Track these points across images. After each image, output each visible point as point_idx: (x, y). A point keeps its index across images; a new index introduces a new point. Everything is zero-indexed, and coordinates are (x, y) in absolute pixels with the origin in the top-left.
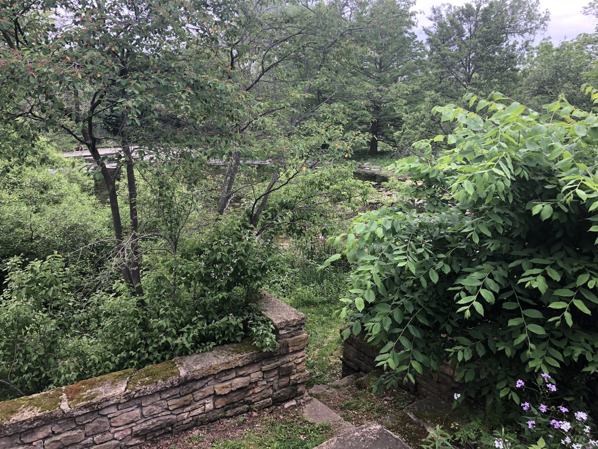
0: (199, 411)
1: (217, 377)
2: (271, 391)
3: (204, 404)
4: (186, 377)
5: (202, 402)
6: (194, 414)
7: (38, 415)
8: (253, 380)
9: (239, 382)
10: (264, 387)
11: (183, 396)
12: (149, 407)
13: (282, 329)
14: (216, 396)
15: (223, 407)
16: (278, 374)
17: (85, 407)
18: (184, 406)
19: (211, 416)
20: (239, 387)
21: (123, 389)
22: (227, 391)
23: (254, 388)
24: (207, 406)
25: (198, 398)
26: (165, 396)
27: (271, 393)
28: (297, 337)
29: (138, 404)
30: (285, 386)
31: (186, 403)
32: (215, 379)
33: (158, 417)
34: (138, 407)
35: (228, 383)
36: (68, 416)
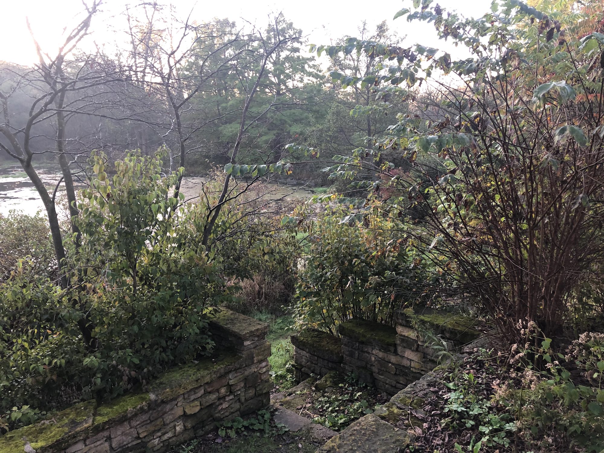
0: (170, 435)
1: (186, 396)
2: (237, 406)
3: (175, 427)
4: (156, 401)
5: (172, 425)
6: (164, 439)
8: (221, 396)
9: (208, 399)
10: (231, 402)
11: (153, 421)
12: (119, 438)
13: (247, 340)
14: (185, 417)
15: (193, 427)
16: (245, 386)
17: (50, 447)
18: (154, 432)
19: (182, 438)
20: (208, 404)
21: (90, 421)
22: (197, 409)
23: (222, 404)
24: (178, 429)
25: (168, 422)
26: (134, 423)
27: (239, 407)
29: (107, 437)
30: (252, 398)
31: (156, 429)
32: (184, 399)
33: (128, 447)
34: (106, 441)
35: (197, 403)
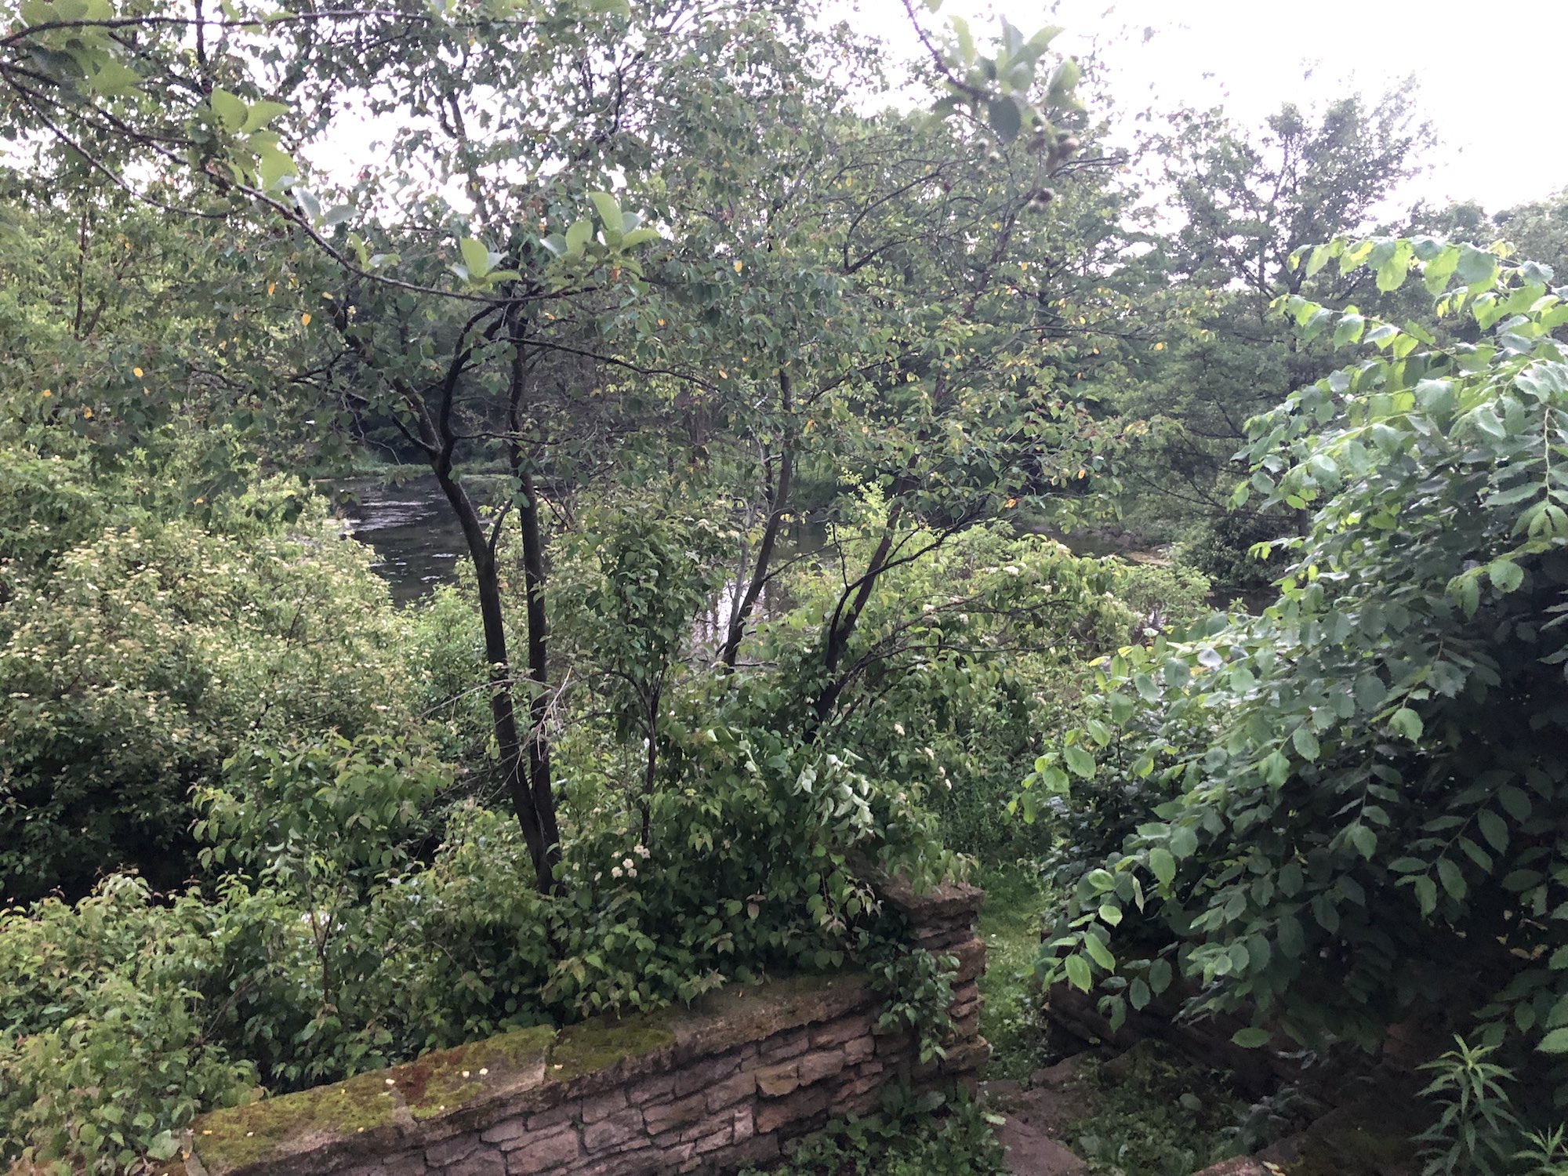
0: (719, 1140)
1: (763, 1049)
3: (732, 1122)
4: (689, 1048)
5: (725, 1116)
6: (705, 1148)
7: (338, 1138)
8: (851, 1060)
9: (817, 1064)
10: (876, 1080)
11: (681, 1098)
12: (601, 1126)
13: (922, 925)
14: (760, 1100)
15: (775, 1130)
17: (451, 1120)
18: (683, 1126)
19: (747, 1153)
20: (817, 1076)
21: (540, 1074)
22: (786, 1088)
23: (851, 1081)
24: (739, 1127)
25: (717, 1106)
26: (639, 1096)
28: (958, 947)
29: (574, 1118)
30: (928, 1079)
31: (688, 1118)
32: (759, 1054)
33: (621, 1152)
34: (573, 1126)
35: (790, 1067)
36: (409, 1143)
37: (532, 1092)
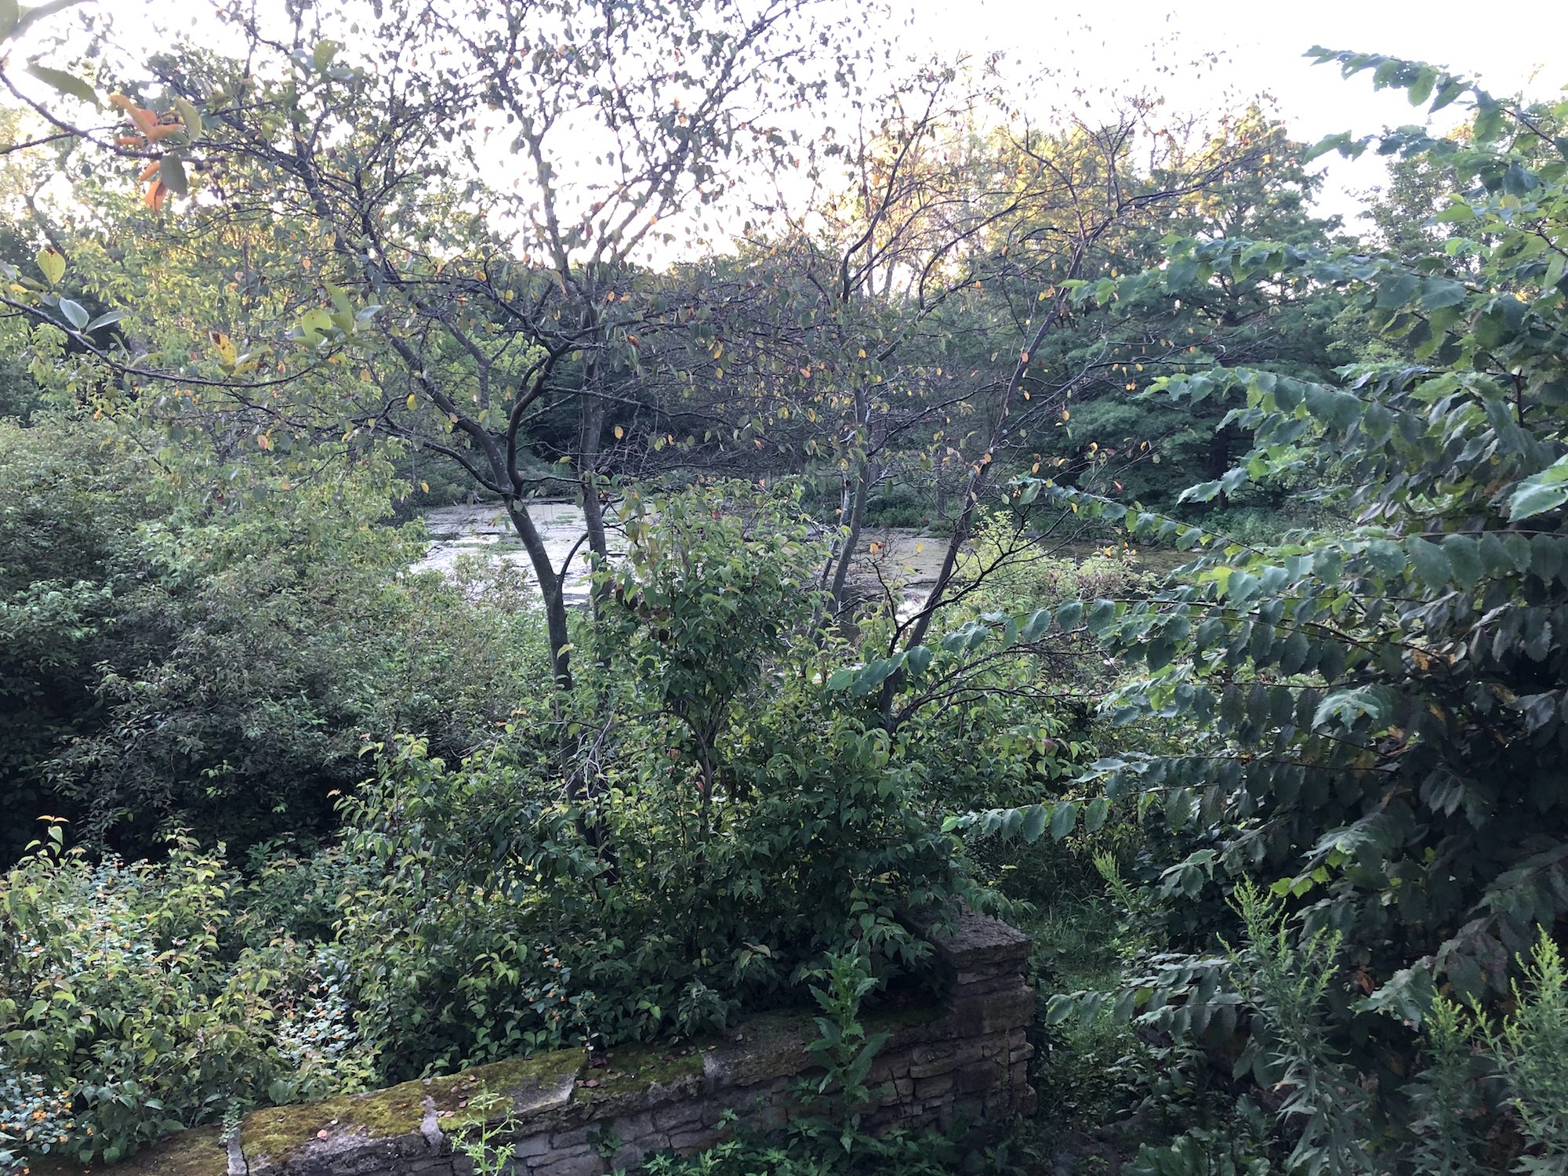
4: (718, 1079)
7: (369, 1142)
8: (889, 1100)
13: (966, 970)
16: (954, 1090)
21: (565, 1095)
26: (665, 1123)
28: (1005, 994)
36: (436, 1152)
37: (555, 1111)
